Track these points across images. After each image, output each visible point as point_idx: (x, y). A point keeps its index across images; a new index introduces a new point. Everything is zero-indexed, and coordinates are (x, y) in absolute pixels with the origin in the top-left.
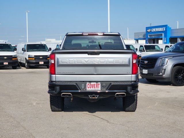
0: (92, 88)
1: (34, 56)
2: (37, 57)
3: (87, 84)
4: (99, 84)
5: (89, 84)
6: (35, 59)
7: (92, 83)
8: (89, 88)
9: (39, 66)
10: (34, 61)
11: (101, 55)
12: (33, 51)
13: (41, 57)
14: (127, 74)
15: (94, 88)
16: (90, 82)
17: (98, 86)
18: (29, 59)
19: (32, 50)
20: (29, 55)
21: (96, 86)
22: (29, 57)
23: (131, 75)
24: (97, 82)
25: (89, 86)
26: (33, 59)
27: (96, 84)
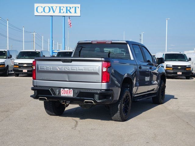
0: (65, 94)
1: (172, 66)
2: (175, 67)
3: (61, 90)
4: (71, 91)
5: (63, 90)
6: (173, 69)
7: (66, 89)
8: (63, 94)
9: (177, 76)
10: (172, 71)
11: (73, 63)
12: (172, 61)
13: (179, 68)
14: (97, 82)
15: (67, 94)
16: (64, 88)
17: (71, 92)
18: (167, 69)
19: (170, 60)
20: (167, 65)
21: (69, 92)
22: (167, 67)
23: (101, 83)
24: (70, 88)
25: (63, 92)
26: (171, 69)
27: (69, 90)
